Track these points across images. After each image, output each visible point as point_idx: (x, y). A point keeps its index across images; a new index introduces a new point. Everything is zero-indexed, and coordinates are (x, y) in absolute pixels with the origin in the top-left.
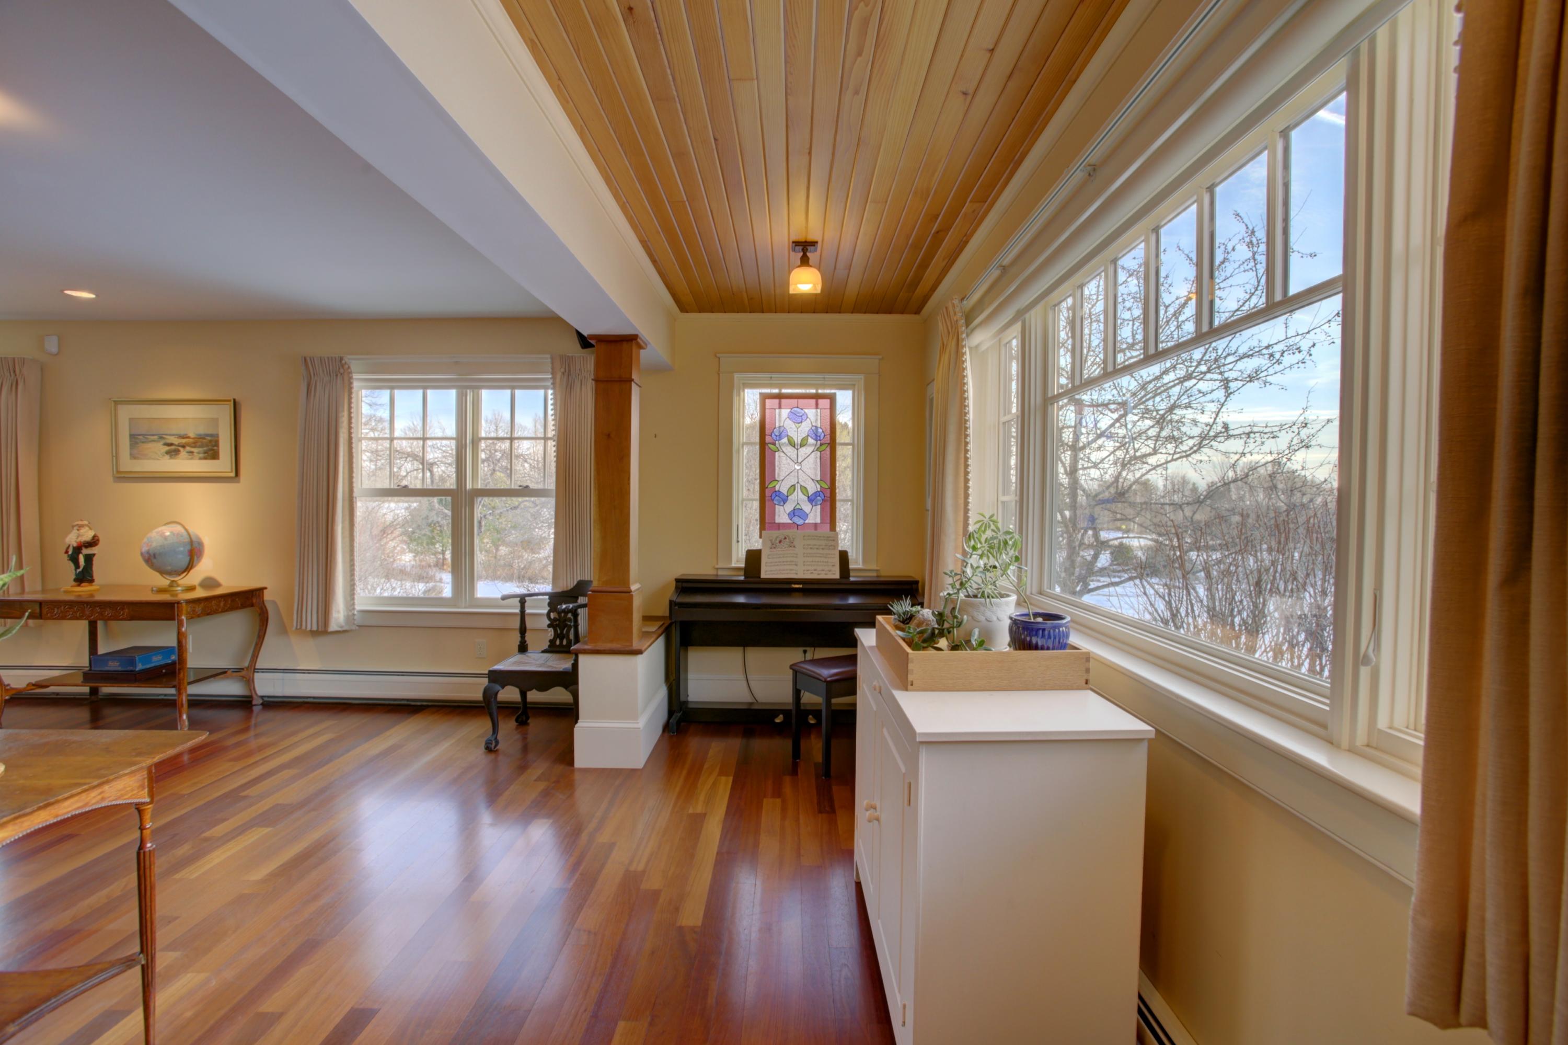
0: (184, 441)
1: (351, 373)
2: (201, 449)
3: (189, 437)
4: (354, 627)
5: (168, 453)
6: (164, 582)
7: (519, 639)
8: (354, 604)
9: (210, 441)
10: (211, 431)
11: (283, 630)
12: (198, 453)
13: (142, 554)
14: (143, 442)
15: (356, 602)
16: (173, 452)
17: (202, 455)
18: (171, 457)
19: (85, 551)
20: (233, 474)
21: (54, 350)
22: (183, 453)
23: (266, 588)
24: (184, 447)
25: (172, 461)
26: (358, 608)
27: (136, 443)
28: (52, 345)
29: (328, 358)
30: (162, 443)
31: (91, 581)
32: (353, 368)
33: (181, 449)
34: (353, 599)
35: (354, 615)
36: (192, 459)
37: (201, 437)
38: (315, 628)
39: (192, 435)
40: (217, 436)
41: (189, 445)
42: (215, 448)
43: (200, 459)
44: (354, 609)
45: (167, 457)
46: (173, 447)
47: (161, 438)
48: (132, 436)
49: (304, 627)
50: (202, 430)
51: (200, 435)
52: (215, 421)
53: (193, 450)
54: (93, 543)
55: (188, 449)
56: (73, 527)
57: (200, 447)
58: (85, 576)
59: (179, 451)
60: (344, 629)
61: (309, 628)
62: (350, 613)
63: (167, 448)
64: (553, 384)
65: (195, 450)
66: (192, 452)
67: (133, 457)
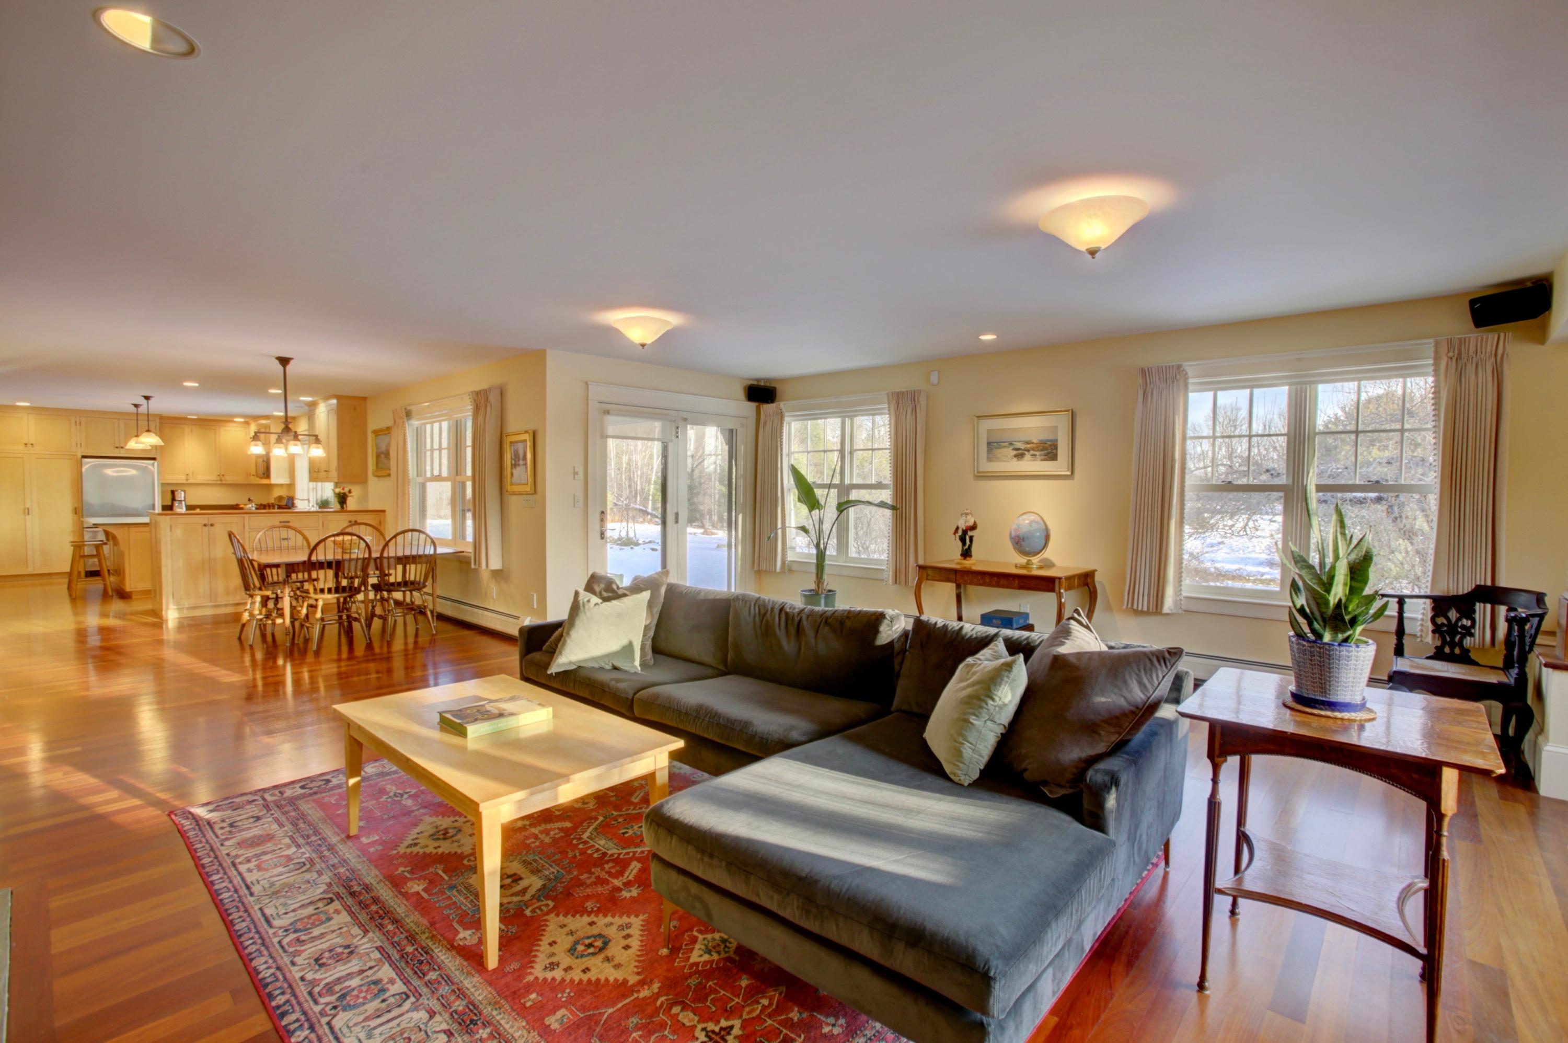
0: (1028, 446)
1: (1187, 378)
2: (1042, 452)
3: (1033, 443)
4: (1180, 611)
5: (1016, 456)
6: (1022, 560)
7: (1395, 641)
8: (1181, 590)
9: (1051, 445)
10: (1051, 437)
11: (1109, 608)
12: (1040, 455)
13: (1011, 538)
14: (997, 448)
15: (1182, 588)
16: (1020, 456)
17: (1042, 457)
18: (1018, 460)
19: (970, 533)
20: (1069, 473)
21: (936, 382)
22: (1028, 456)
23: (1096, 570)
24: (1028, 451)
25: (1019, 462)
26: (1185, 594)
27: (992, 449)
28: (934, 378)
29: (1166, 367)
30: (1011, 448)
31: (970, 556)
32: (1190, 374)
33: (1026, 453)
34: (1181, 585)
35: (1181, 600)
36: (1034, 460)
37: (1043, 442)
38: (1145, 609)
39: (1035, 441)
40: (1056, 441)
41: (1033, 450)
42: (1054, 451)
43: (1042, 460)
44: (1181, 594)
45: (1015, 459)
46: (1020, 452)
47: (1011, 444)
48: (989, 444)
49: (1135, 607)
50: (1044, 436)
51: (1042, 441)
52: (1055, 429)
53: (1035, 453)
54: (973, 528)
55: (1032, 452)
56: (962, 514)
57: (1041, 450)
58: (966, 554)
59: (1024, 454)
60: (1173, 612)
61: (1140, 609)
62: (1178, 599)
63: (1015, 452)
64: (1435, 370)
65: (1037, 453)
66: (1035, 455)
67: (989, 459)
